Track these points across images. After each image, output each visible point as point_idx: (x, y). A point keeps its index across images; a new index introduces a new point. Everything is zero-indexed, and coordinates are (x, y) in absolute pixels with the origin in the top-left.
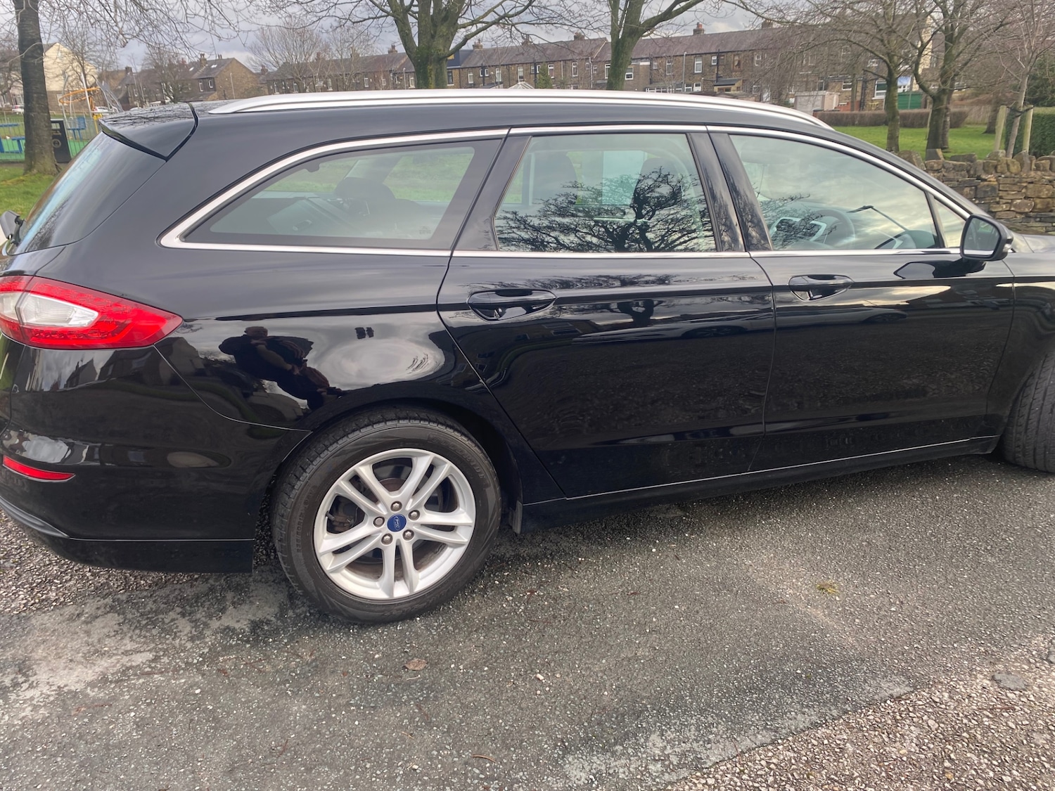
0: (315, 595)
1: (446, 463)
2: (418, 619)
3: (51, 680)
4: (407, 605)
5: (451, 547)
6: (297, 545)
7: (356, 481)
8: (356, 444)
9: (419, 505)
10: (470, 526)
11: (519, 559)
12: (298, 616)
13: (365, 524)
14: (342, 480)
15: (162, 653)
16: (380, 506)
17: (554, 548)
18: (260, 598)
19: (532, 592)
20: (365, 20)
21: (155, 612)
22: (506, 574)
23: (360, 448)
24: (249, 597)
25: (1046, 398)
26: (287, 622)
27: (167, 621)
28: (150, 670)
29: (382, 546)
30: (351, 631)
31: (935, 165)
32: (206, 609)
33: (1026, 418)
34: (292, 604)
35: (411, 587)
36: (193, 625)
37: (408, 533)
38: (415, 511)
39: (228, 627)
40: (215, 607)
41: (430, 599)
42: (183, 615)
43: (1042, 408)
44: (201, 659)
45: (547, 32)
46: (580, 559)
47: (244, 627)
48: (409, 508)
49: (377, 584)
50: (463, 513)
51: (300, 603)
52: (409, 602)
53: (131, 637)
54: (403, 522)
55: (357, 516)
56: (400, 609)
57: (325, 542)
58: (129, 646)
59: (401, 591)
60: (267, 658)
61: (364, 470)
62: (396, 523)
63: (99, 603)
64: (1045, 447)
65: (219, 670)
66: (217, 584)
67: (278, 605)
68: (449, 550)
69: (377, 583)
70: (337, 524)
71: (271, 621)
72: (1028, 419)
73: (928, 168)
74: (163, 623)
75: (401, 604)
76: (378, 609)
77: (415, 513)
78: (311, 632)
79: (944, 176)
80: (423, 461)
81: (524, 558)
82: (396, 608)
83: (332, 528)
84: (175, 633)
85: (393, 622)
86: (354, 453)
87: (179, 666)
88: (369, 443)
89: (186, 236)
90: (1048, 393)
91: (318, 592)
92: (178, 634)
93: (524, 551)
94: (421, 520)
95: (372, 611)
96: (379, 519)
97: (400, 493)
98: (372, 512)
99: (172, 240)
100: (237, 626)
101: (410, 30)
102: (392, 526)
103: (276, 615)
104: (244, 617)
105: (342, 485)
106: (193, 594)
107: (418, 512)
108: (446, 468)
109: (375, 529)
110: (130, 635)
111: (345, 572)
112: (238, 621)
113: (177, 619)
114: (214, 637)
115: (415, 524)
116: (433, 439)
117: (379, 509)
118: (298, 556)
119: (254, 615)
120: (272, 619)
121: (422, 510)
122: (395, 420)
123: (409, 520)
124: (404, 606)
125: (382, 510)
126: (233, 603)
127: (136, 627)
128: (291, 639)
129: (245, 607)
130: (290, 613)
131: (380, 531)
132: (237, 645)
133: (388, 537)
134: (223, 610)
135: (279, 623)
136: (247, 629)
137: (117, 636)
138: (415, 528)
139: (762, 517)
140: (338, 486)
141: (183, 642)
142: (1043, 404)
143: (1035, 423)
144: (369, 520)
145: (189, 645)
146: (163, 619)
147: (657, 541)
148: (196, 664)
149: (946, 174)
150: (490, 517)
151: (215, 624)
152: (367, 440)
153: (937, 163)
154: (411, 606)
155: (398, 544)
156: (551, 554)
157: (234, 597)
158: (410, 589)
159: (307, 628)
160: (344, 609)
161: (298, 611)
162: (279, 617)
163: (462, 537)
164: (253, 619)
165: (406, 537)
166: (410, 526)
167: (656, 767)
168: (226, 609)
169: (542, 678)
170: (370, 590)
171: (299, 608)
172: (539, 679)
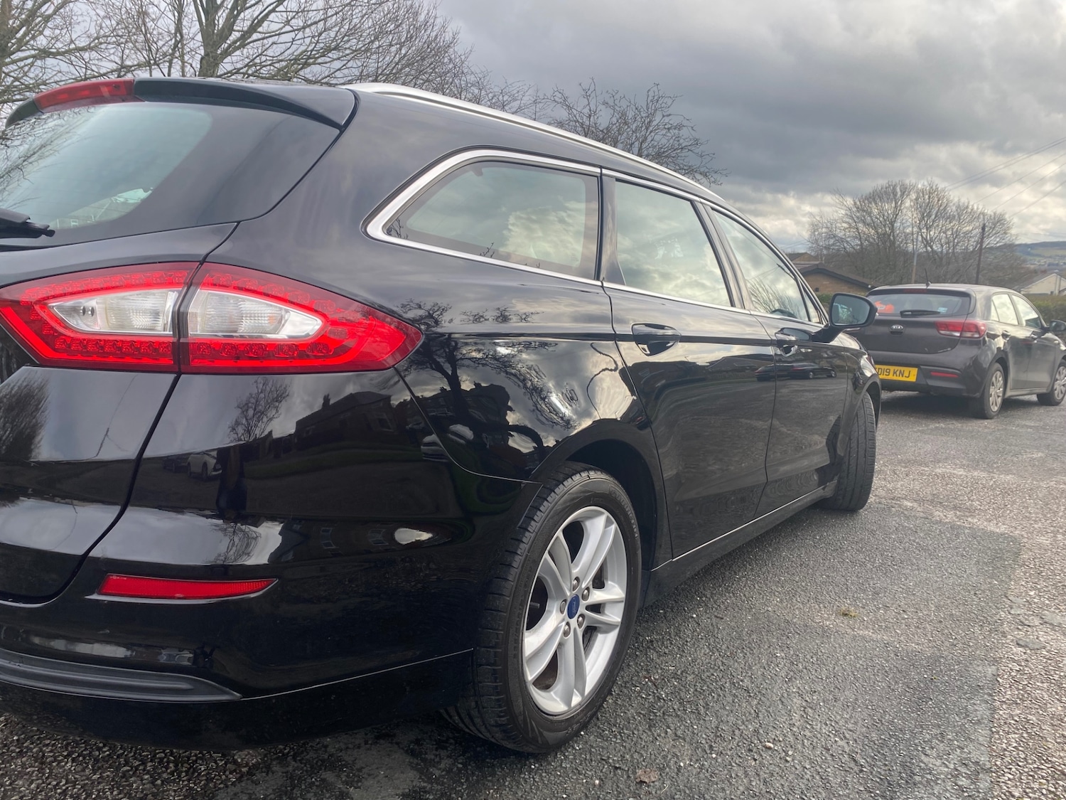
1: (613, 523)
2: (582, 733)
6: (515, 647)
9: (589, 583)
10: (622, 602)
12: (449, 771)
13: (551, 612)
18: (374, 766)
19: (648, 678)
24: (360, 770)
25: (860, 445)
26: (445, 783)
29: (563, 639)
30: (533, 767)
33: (847, 464)
34: (424, 760)
35: (581, 690)
37: (581, 618)
40: (327, 795)
43: (858, 455)
46: (647, 638)
48: (584, 584)
50: (614, 586)
51: (433, 757)
54: (578, 603)
57: (527, 642)
59: (575, 697)
62: (574, 606)
64: (861, 487)
66: (290, 769)
67: (409, 767)
69: (552, 693)
71: (424, 788)
72: (849, 465)
75: (578, 714)
77: (586, 592)
78: (490, 784)
80: (599, 522)
85: (565, 743)
89: (389, 228)
90: (860, 442)
91: (524, 714)
94: (591, 599)
96: (563, 605)
98: (561, 594)
99: (376, 230)
102: (570, 612)
103: (420, 778)
106: (271, 791)
108: (613, 531)
115: (586, 607)
116: (612, 492)
119: (395, 787)
120: (423, 784)
121: (592, 586)
123: (582, 602)
125: (565, 590)
126: (347, 784)
129: (370, 783)
130: (436, 771)
131: (563, 621)
133: (567, 628)
138: (586, 612)
142: (858, 451)
143: (855, 468)
157: (338, 776)
158: (582, 693)
159: (478, 781)
160: (541, 734)
161: (442, 766)
162: (430, 780)
163: (614, 616)
164: (399, 792)
165: (580, 625)
166: (582, 610)
167: (963, 782)
168: (348, 793)
169: (772, 746)
170: (552, 702)
171: (439, 762)
172: (770, 748)
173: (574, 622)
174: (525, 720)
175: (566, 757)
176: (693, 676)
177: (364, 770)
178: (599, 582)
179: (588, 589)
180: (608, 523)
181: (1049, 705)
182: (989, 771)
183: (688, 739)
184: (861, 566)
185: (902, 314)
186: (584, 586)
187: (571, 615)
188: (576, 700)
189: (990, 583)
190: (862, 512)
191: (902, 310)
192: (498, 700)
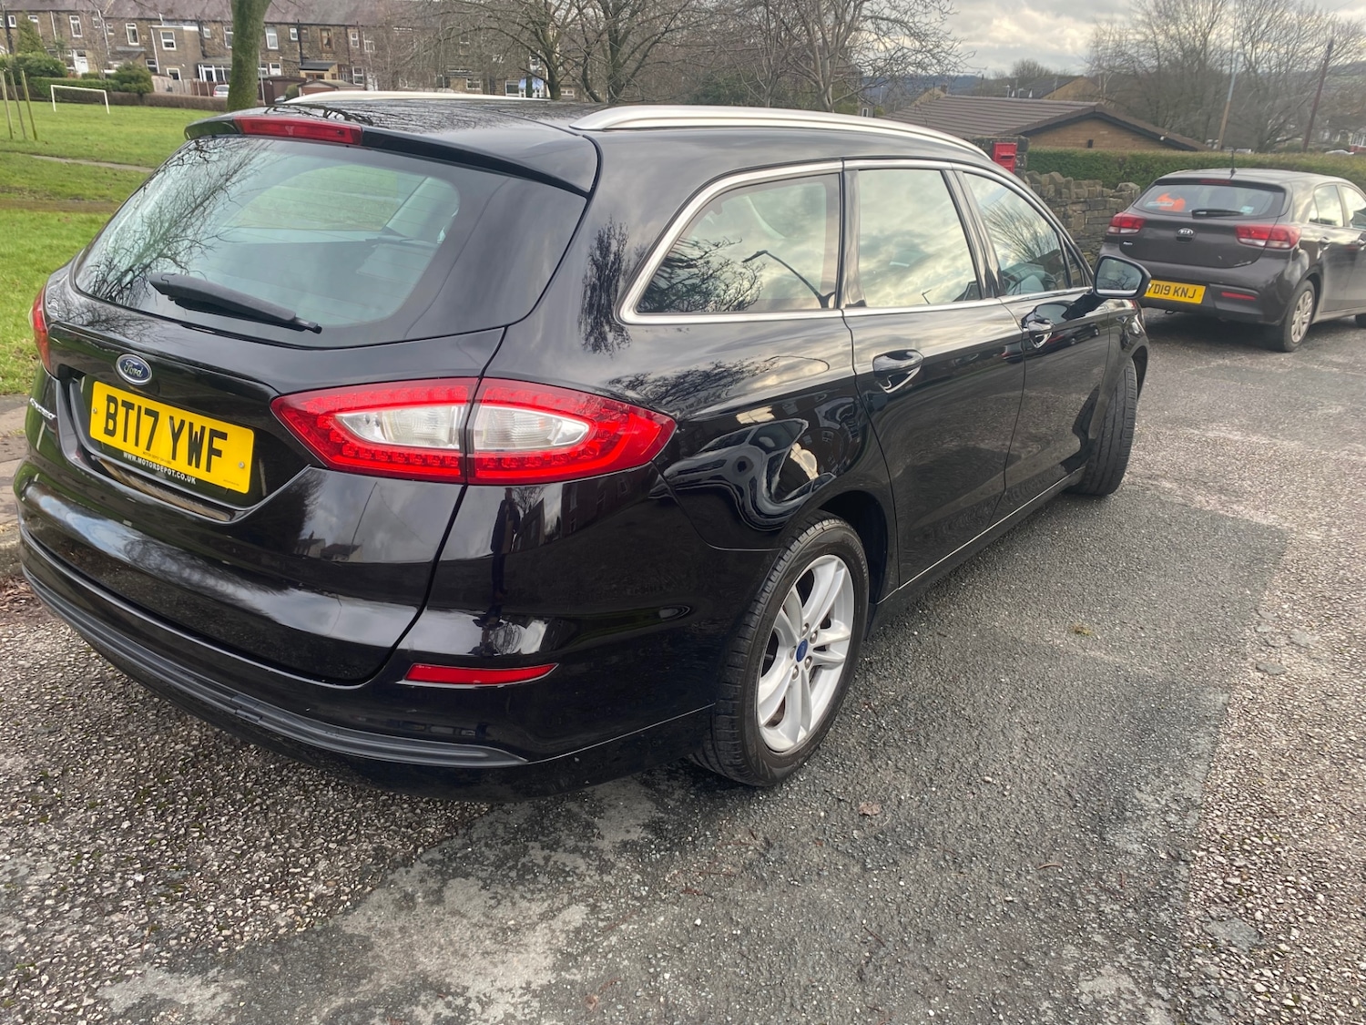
0: (754, 760)
1: (844, 567)
2: (806, 765)
3: (498, 984)
5: (832, 666)
10: (847, 639)
13: (781, 659)
14: (783, 606)
15: (590, 900)
18: (613, 797)
19: (869, 704)
21: (508, 857)
24: (600, 800)
25: (1116, 425)
26: (680, 813)
27: (540, 862)
28: (605, 923)
29: (792, 682)
30: (761, 798)
32: (567, 832)
33: (1098, 448)
34: (658, 791)
36: (579, 855)
37: (808, 661)
39: (625, 844)
40: (575, 825)
42: (550, 849)
43: (1112, 436)
44: (646, 888)
47: (642, 835)
51: (666, 788)
53: (523, 897)
54: (806, 648)
57: (760, 690)
58: (537, 909)
59: (800, 733)
60: (716, 858)
62: (803, 650)
63: (412, 873)
67: (645, 798)
69: (781, 731)
71: (663, 817)
74: (538, 866)
75: (803, 749)
77: (814, 635)
78: (722, 815)
82: (800, 754)
84: (573, 872)
85: (789, 774)
86: (796, 570)
87: (633, 905)
88: (807, 555)
89: (638, 307)
90: (1116, 421)
91: (757, 755)
92: (577, 871)
94: (818, 642)
95: (787, 766)
96: (794, 649)
97: (807, 612)
98: (792, 642)
99: (628, 313)
100: (633, 836)
102: (799, 655)
103: (657, 808)
104: (627, 824)
106: (522, 821)
108: (843, 575)
110: (517, 895)
112: (627, 832)
113: (550, 856)
114: (624, 859)
115: (814, 649)
119: (636, 818)
120: (661, 815)
121: (819, 629)
123: (810, 645)
125: (797, 637)
126: (591, 814)
127: (512, 884)
128: (711, 829)
129: (612, 813)
130: (670, 802)
131: (793, 665)
132: (664, 857)
133: (795, 671)
134: (589, 825)
135: (674, 817)
136: (649, 837)
137: (503, 902)
138: (813, 653)
140: (780, 615)
141: (597, 878)
143: (1108, 450)
144: (786, 652)
145: (609, 879)
146: (531, 862)
148: (648, 895)
151: (605, 844)
152: (806, 552)
154: (809, 749)
155: (801, 676)
157: (581, 807)
158: (807, 729)
159: (710, 812)
160: (770, 770)
161: (676, 797)
162: (666, 811)
163: (839, 654)
164: (640, 822)
165: (807, 666)
166: (810, 652)
167: (1172, 818)
168: (593, 823)
169: (990, 779)
170: (781, 740)
171: (673, 793)
172: (988, 782)
173: (801, 664)
174: (758, 759)
175: (791, 788)
176: (913, 703)
177: (604, 801)
178: (826, 624)
179: (816, 632)
180: (839, 566)
181: (1274, 739)
182: (1199, 807)
183: (908, 772)
184: (1102, 570)
185: (1195, 214)
186: (812, 630)
187: (799, 659)
188: (802, 735)
189: (1242, 593)
190: (1112, 497)
191: (1195, 208)
192: (735, 745)
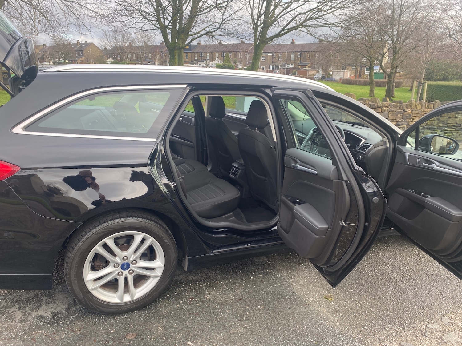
0: (83, 301)
1: (150, 238)
2: (135, 312)
4: (130, 306)
5: (152, 278)
6: (74, 277)
7: (105, 246)
8: (105, 229)
9: (137, 258)
10: (162, 268)
11: (188, 282)
13: (109, 267)
14: (98, 246)
15: (4, 329)
16: (117, 258)
17: (205, 276)
18: (60, 300)
19: (192, 299)
20: (148, 30)
21: (5, 307)
22: (181, 289)
23: (107, 231)
24: (54, 300)
26: (71, 313)
27: (10, 312)
29: (118, 277)
30: (102, 318)
31: (386, 104)
32: (31, 306)
34: (75, 303)
35: (132, 297)
36: (23, 314)
37: (131, 271)
38: (135, 261)
39: (41, 316)
40: (36, 304)
41: (141, 303)
42: (19, 309)
44: (24, 333)
45: (228, 39)
46: (217, 282)
47: (49, 315)
48: (131, 259)
49: (115, 295)
50: (158, 261)
52: (131, 304)
54: (128, 266)
55: (106, 263)
56: (126, 308)
57: (89, 276)
59: (127, 298)
60: (57, 332)
61: (109, 241)
62: (126, 266)
65: (32, 339)
66: (39, 292)
67: (68, 304)
68: (151, 279)
70: (96, 266)
71: (63, 312)
73: (383, 105)
74: (8, 313)
75: (127, 305)
76: (115, 307)
77: (134, 262)
78: (82, 318)
79: (390, 109)
80: (139, 237)
81: (190, 281)
82: (124, 307)
83: (94, 268)
84: (13, 319)
85: (123, 313)
86: (104, 233)
87: (12, 337)
88: (111, 228)
89: (26, 128)
91: (85, 299)
92: (15, 319)
93: (191, 278)
94: (137, 265)
95: (112, 309)
96: (116, 265)
97: (127, 252)
98: (113, 261)
99: (18, 130)
100: (45, 315)
101: (167, 36)
102: (123, 268)
103: (66, 309)
104: (49, 310)
105: (98, 248)
106: (26, 298)
107: (136, 261)
108: (150, 240)
109: (115, 269)
111: (99, 290)
112: (46, 313)
113: (16, 311)
114: (32, 321)
115: (134, 267)
116: (144, 227)
117: (116, 259)
118: (74, 282)
119: (55, 309)
120: (64, 311)
121: (138, 260)
122: (125, 217)
123: (131, 265)
124: (128, 306)
125: (118, 260)
126: (46, 303)
128: (71, 322)
129: (51, 305)
130: (73, 308)
131: (117, 270)
132: (44, 325)
133: (120, 273)
134: (39, 307)
135: (67, 313)
136: (50, 317)
138: (134, 269)
139: (302, 262)
140: (95, 249)
141: (16, 323)
144: (111, 265)
145: (19, 325)
146: (8, 311)
147: (254, 273)
148: (20, 335)
149: (390, 108)
150: (171, 264)
151: (34, 314)
152: (111, 227)
153: (387, 104)
154: (132, 306)
155: (126, 276)
156: (203, 280)
157: (47, 300)
159: (80, 316)
161: (77, 307)
163: (156, 273)
164: (54, 311)
166: (132, 268)
173: (126, 272)
174: (86, 301)
180: (147, 236)
